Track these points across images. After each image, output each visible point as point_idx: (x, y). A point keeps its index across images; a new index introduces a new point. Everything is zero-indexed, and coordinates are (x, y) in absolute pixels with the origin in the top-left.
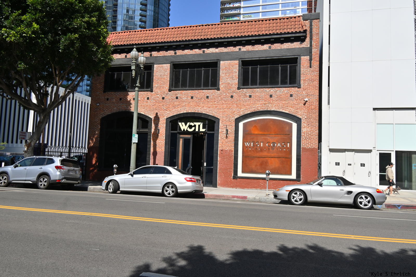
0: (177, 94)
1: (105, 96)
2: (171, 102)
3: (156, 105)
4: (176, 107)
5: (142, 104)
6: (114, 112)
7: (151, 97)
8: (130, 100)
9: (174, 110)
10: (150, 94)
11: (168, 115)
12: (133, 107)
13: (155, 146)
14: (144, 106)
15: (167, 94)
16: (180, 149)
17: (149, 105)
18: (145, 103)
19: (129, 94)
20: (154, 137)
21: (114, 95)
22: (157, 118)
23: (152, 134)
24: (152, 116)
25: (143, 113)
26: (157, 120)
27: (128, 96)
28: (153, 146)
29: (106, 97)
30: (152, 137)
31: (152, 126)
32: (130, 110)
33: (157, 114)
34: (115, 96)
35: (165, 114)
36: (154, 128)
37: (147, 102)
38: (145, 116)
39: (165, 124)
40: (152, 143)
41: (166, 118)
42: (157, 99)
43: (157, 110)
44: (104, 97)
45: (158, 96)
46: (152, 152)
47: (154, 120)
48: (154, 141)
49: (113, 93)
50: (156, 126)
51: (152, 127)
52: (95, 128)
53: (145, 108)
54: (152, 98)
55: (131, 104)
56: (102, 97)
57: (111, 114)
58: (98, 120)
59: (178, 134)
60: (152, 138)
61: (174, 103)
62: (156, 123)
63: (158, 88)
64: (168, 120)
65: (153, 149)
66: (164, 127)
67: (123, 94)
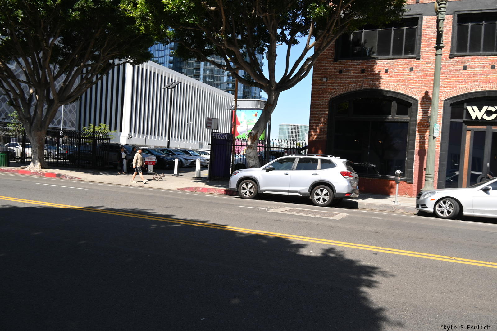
0: (465, 62)
1: (336, 66)
2: (454, 74)
3: (425, 78)
4: (462, 83)
5: (401, 77)
6: (352, 90)
7: (417, 67)
8: (379, 72)
9: (459, 87)
10: (415, 62)
11: (447, 95)
12: (384, 83)
13: (423, 141)
14: (404, 81)
15: (445, 62)
16: (466, 146)
17: (414, 79)
18: (405, 76)
19: (377, 64)
20: (420, 128)
21: (351, 64)
22: (427, 101)
23: (418, 124)
24: (419, 97)
25: (402, 92)
26: (427, 102)
27: (375, 66)
28: (420, 141)
29: (338, 69)
30: (418, 128)
31: (419, 111)
32: (380, 87)
33: (427, 93)
34: (353, 66)
35: (442, 94)
36: (421, 114)
37: (409, 75)
38: (405, 97)
39: (441, 109)
40: (417, 136)
41: (443, 99)
42: (427, 70)
43: (427, 87)
44: (335, 68)
45: (430, 65)
46: (418, 151)
47: (421, 102)
48: (421, 134)
49: (349, 62)
50: (424, 112)
51: (418, 113)
52: (320, 113)
53: (406, 84)
54: (418, 69)
55: (381, 78)
56: (330, 68)
57: (345, 94)
58: (324, 103)
59: (464, 124)
60: (417, 130)
61: (458, 76)
62: (426, 107)
63: (430, 53)
64: (447, 103)
65: (420, 146)
66: (440, 112)
67: (366, 64)
